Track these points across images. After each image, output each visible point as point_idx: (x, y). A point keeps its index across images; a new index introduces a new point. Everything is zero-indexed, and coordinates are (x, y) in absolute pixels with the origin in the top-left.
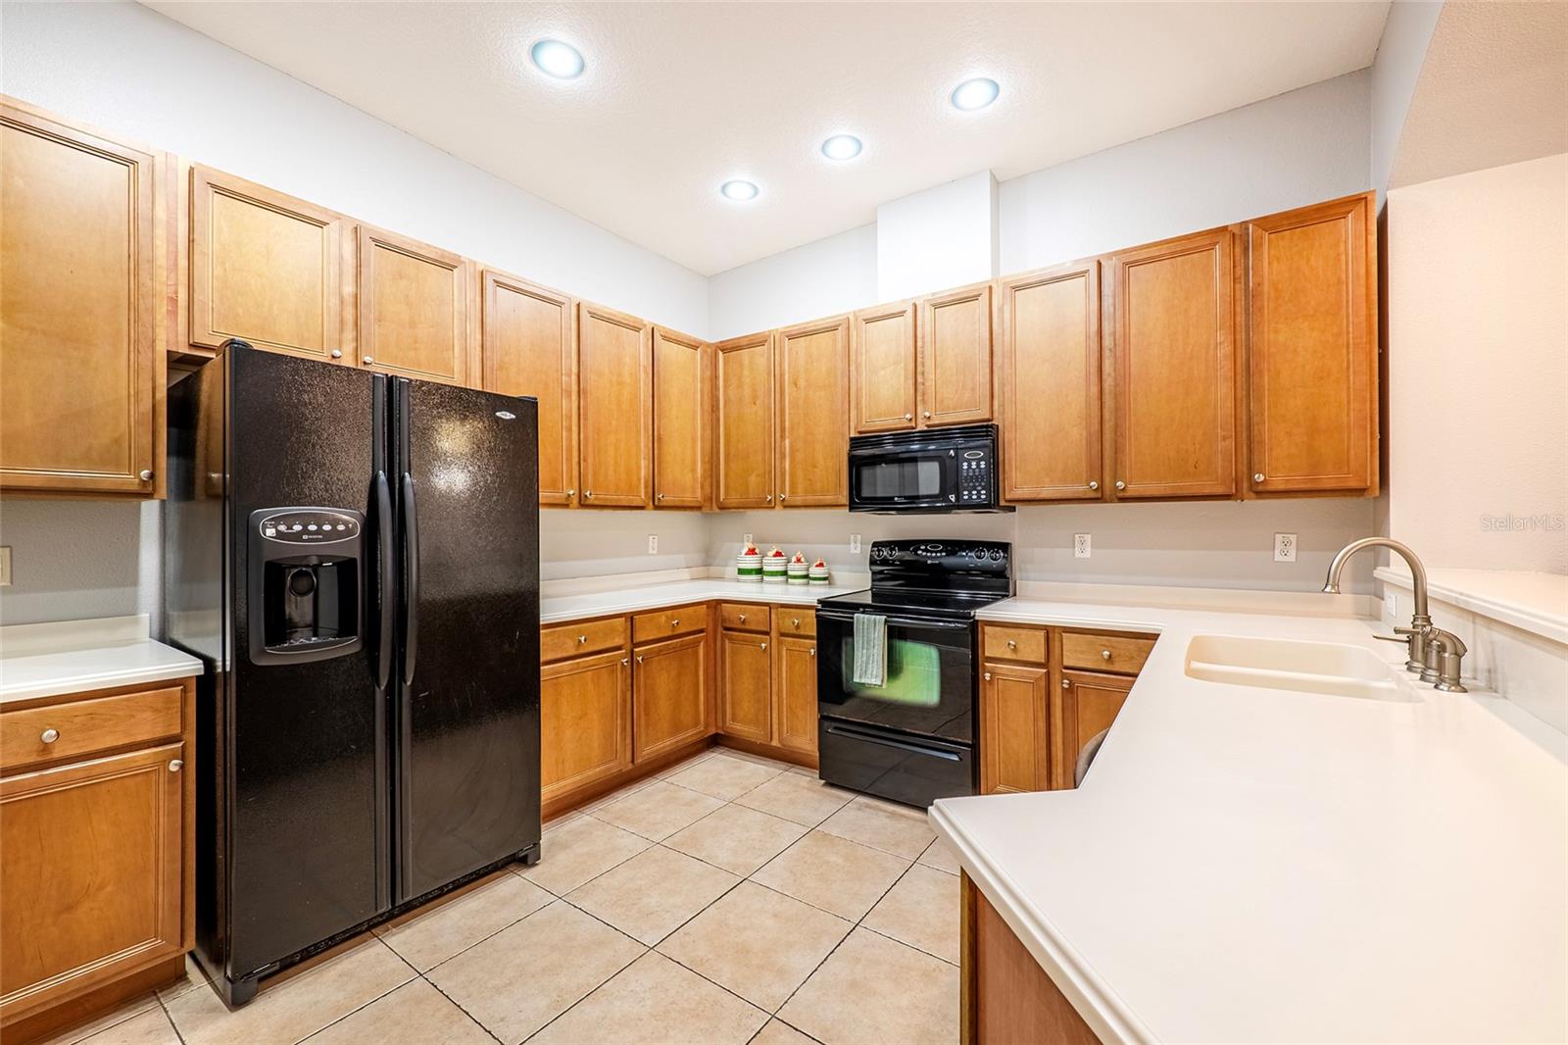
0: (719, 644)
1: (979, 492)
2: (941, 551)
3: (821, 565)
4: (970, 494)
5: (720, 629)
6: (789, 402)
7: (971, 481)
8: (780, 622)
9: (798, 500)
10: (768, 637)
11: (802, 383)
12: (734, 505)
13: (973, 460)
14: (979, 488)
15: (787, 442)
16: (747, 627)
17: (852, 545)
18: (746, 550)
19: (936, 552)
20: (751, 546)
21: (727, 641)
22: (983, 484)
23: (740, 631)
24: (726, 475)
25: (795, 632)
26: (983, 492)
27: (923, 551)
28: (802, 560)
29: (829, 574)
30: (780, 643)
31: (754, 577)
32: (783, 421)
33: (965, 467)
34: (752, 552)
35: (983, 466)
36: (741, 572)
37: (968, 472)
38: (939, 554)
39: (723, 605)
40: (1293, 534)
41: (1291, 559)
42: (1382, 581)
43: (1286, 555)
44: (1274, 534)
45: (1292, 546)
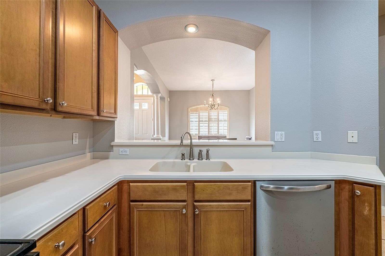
40: (77, 133)
41: (77, 143)
42: (113, 146)
43: (76, 142)
44: (73, 133)
45: (77, 138)
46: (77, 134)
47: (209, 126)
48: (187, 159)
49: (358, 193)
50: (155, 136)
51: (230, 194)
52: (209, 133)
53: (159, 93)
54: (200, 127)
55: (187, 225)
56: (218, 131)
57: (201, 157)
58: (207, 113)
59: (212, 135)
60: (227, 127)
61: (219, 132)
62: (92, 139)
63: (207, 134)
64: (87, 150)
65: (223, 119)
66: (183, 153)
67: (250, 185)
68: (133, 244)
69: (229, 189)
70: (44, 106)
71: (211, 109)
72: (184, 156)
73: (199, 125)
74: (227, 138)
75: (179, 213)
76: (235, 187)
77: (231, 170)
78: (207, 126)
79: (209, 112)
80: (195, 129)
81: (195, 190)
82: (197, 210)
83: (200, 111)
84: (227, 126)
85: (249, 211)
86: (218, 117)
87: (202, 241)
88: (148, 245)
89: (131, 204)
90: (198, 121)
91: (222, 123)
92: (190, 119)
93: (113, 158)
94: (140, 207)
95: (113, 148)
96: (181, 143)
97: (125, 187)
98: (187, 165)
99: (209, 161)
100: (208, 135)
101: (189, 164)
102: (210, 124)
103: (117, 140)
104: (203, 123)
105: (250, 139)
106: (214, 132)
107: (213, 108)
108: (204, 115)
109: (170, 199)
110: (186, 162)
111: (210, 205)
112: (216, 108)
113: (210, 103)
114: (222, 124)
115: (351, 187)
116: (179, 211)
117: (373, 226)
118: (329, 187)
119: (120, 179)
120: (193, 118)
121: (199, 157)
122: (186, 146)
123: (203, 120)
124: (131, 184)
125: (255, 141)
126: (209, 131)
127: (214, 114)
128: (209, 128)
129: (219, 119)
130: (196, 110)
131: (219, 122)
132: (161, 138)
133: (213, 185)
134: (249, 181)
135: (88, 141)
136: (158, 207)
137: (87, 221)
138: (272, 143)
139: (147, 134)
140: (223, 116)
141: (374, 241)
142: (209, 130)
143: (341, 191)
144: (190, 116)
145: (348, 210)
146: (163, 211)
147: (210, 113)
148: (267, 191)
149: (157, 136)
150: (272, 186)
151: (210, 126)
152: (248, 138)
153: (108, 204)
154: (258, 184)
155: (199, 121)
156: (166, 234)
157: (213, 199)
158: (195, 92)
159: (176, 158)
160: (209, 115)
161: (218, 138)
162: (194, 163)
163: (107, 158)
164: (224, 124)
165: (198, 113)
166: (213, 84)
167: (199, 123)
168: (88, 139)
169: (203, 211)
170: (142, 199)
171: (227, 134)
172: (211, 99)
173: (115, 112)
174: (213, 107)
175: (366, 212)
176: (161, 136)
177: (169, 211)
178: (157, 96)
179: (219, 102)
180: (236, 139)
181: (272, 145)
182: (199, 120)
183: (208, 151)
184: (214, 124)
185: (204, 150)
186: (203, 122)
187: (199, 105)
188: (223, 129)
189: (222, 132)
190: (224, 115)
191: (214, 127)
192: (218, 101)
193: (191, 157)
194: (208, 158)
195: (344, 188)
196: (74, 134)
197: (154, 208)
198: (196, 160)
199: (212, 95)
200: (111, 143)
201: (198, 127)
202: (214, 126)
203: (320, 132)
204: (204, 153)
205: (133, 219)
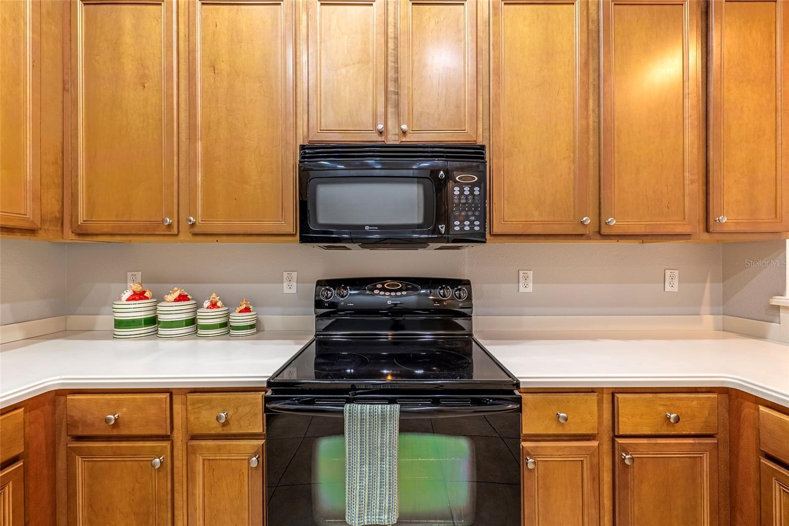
0: (61, 464)
1: (472, 223)
2: (401, 290)
3: (247, 310)
4: (462, 226)
5: (64, 438)
6: (202, 92)
7: (464, 210)
8: (192, 418)
9: (218, 225)
10: (166, 444)
11: (223, 66)
12: (105, 230)
13: (467, 184)
14: (473, 218)
15: (199, 146)
16: (124, 432)
17: (285, 285)
18: (128, 294)
19: (396, 291)
20: (138, 288)
21: (79, 460)
22: (477, 214)
23: (109, 438)
24: (89, 186)
25: (220, 430)
26: (477, 223)
27: (380, 290)
28: (219, 304)
29: (257, 320)
30: (190, 452)
31: (143, 330)
32: (192, 115)
33: (457, 193)
34: (139, 296)
35: (477, 193)
36: (119, 324)
37: (460, 199)
38: (399, 294)
39: (69, 397)
40: (676, 270)
41: (675, 289)
42: (778, 308)
43: (673, 287)
44: (665, 270)
45: (676, 280)
46: (676, 272)
62: (722, 284)
64: (706, 308)
70: (581, 231)
89: (762, 461)
95: (779, 312)
119: (724, 382)
124: (762, 408)
135: (708, 289)
137: (618, 417)
168: (708, 285)
196: (668, 272)
200: (771, 298)
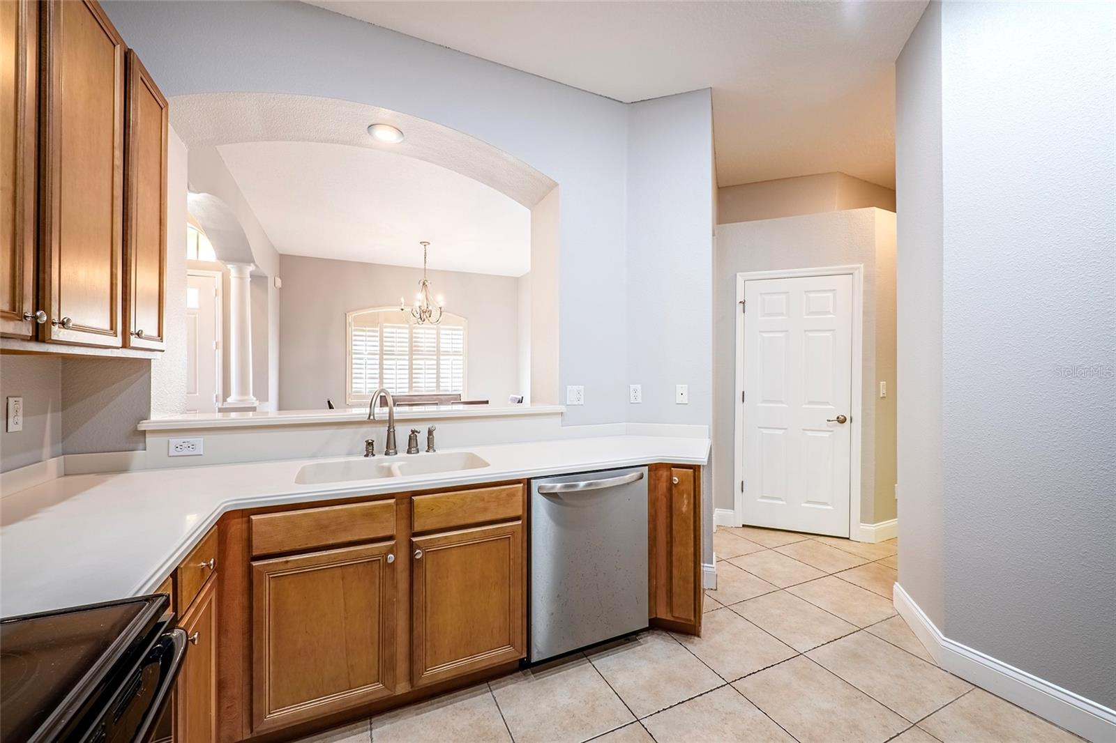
40: (20, 397)
41: (19, 428)
42: (144, 433)
43: (17, 424)
44: (7, 398)
45: (21, 412)
46: (21, 400)
47: (411, 369)
48: (380, 452)
49: (675, 480)
50: (229, 400)
51: (485, 510)
52: (411, 387)
53: (250, 260)
54: (385, 371)
55: (396, 587)
56: (438, 382)
57: (415, 445)
58: (407, 331)
59: (422, 391)
60: (461, 371)
61: (441, 384)
62: (60, 413)
63: (407, 390)
64: (47, 450)
65: (450, 350)
66: (370, 439)
67: (521, 488)
68: (261, 659)
69: (483, 500)
71: (421, 322)
72: (373, 447)
73: (381, 364)
74: (462, 401)
75: (378, 565)
76: (493, 495)
77: (487, 465)
78: (407, 367)
79: (411, 329)
80: (368, 376)
81: (415, 510)
82: (418, 551)
83: (385, 324)
84: (461, 366)
85: (520, 537)
86: (438, 342)
87: (428, 614)
88: (300, 654)
89: (254, 565)
90: (378, 352)
91: (448, 360)
92: (354, 347)
93: (146, 469)
94: (282, 567)
95: (145, 438)
96: (369, 417)
97: (237, 527)
98: (383, 467)
99: (435, 453)
100: (409, 392)
101: (386, 464)
102: (414, 362)
103: (159, 415)
104: (393, 359)
105: (520, 401)
106: (425, 386)
107: (426, 320)
108: (397, 335)
109: (356, 538)
110: (379, 459)
111: (446, 537)
112: (433, 319)
113: (417, 304)
114: (449, 362)
115: (669, 473)
116: (378, 562)
117: (692, 527)
118: (641, 477)
119: (225, 508)
120: (363, 344)
121: (409, 446)
122: (381, 422)
123: (393, 351)
124: (253, 517)
125: (531, 405)
126: (411, 383)
127: (425, 334)
128: (411, 374)
129: (442, 349)
130: (373, 321)
131: (442, 357)
132: (255, 405)
133: (452, 495)
134: (518, 482)
135: (50, 421)
136: (328, 561)
137: (182, 595)
138: (562, 408)
139: (196, 393)
140: (450, 341)
141: (693, 549)
142: (411, 378)
143: (657, 482)
144: (354, 338)
145: (665, 510)
146: (340, 568)
147: (414, 331)
148: (551, 496)
149: (240, 401)
150: (559, 485)
151: (414, 367)
152: (516, 398)
153: (212, 562)
154: (535, 485)
155: (382, 353)
156: (346, 618)
157: (453, 524)
158: (367, 269)
159: (350, 454)
160: (411, 338)
161: (437, 400)
162: (399, 461)
163: (123, 469)
164: (454, 362)
165: (378, 329)
166: (425, 253)
167: (381, 359)
168: (49, 416)
169: (431, 553)
170: (286, 548)
171: (461, 388)
172: (420, 296)
173: (159, 336)
174: (425, 316)
175: (684, 509)
176: (255, 399)
177: (355, 566)
178: (240, 271)
179: (442, 304)
180: (487, 402)
181: (562, 413)
182: (382, 350)
183: (430, 432)
184: (428, 362)
185: (423, 429)
186: (393, 354)
187: (380, 306)
188: (450, 376)
189: (450, 385)
190: (453, 337)
191: (427, 371)
192: (440, 300)
193: (391, 447)
194: (430, 446)
195: (661, 476)
196: (11, 401)
197: (319, 564)
198: (402, 454)
199: (424, 284)
200: (139, 423)
201: (378, 371)
202: (427, 367)
203: (639, 387)
204: (422, 438)
205: (261, 600)
